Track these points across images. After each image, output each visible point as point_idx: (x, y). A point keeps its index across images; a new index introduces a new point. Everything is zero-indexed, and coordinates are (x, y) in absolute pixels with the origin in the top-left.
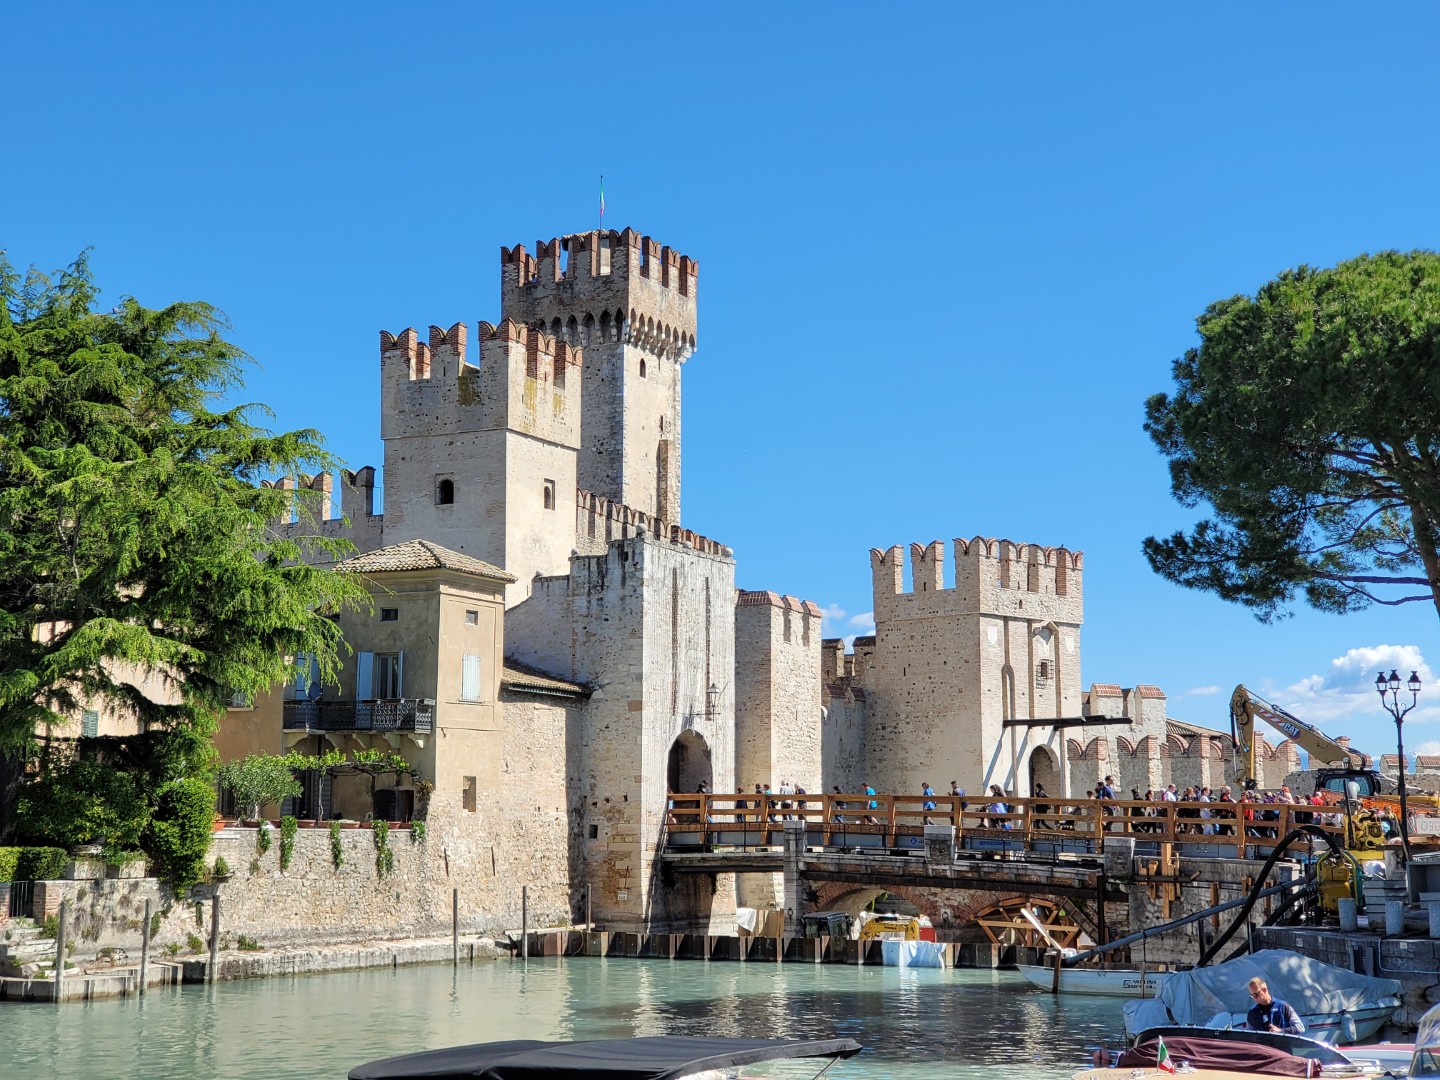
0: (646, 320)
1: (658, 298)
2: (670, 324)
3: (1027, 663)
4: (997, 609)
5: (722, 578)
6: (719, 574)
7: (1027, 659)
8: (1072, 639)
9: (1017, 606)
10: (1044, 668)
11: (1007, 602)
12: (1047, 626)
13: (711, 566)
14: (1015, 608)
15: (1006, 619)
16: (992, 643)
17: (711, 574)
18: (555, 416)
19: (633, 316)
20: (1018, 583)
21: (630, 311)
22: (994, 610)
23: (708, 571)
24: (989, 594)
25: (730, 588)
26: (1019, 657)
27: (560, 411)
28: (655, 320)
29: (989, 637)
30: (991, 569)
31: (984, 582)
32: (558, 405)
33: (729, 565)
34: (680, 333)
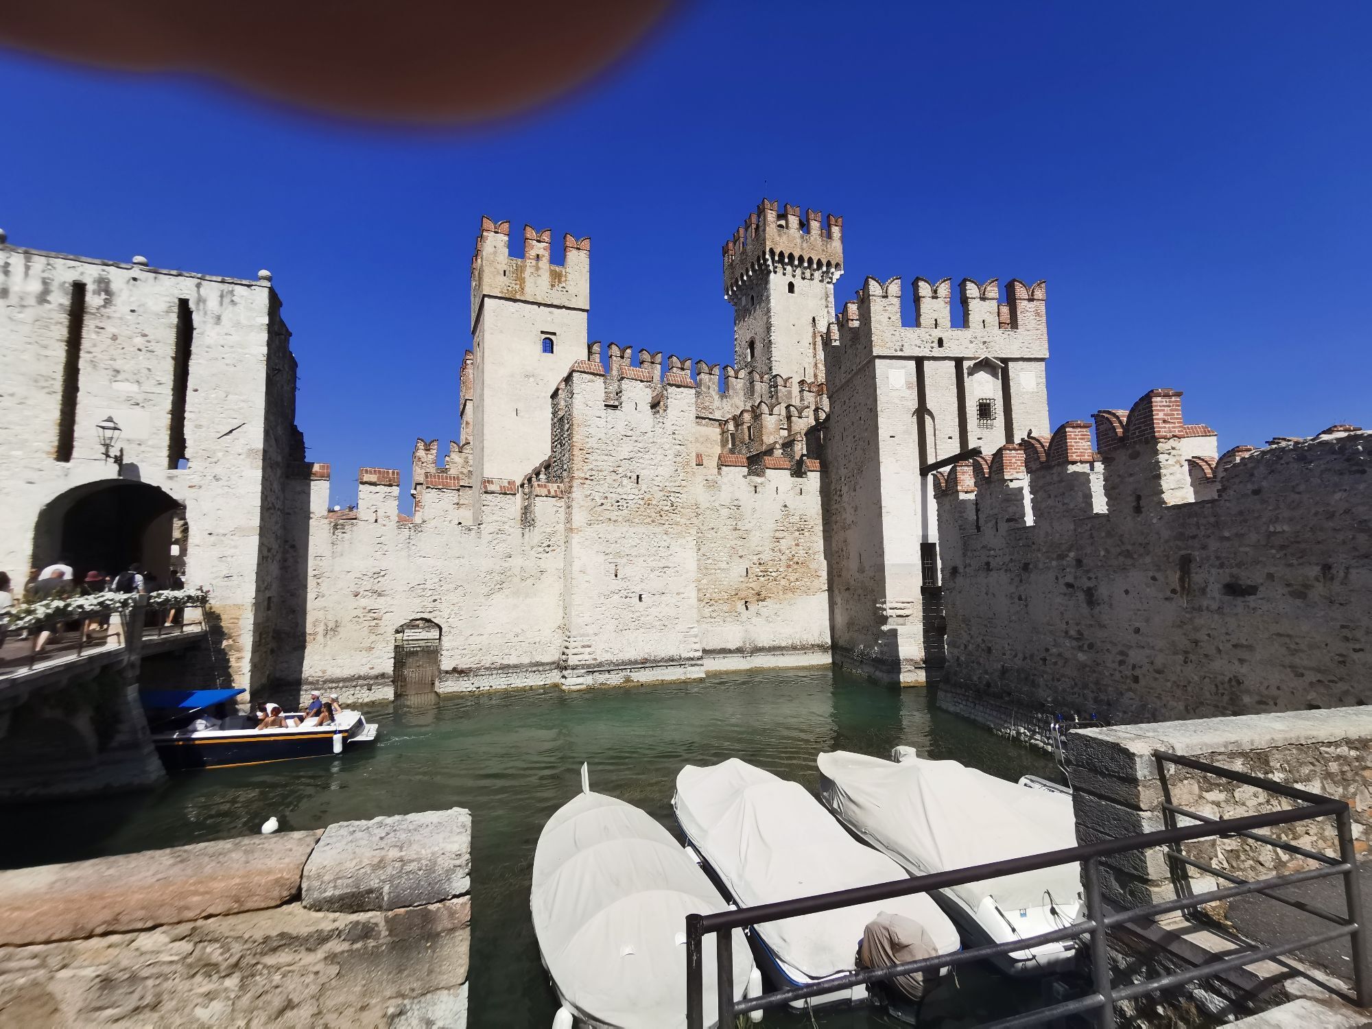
2: (813, 258)
3: (956, 405)
4: (901, 350)
5: (232, 301)
6: (222, 296)
7: (955, 400)
8: (1032, 375)
9: (936, 345)
10: (985, 410)
11: (918, 342)
12: (984, 365)
13: (198, 286)
14: (932, 348)
15: (920, 361)
16: (898, 387)
17: (197, 295)
18: (553, 286)
19: (772, 252)
20: (936, 320)
21: (768, 250)
22: (896, 351)
23: (186, 292)
24: (888, 335)
25: (255, 315)
26: (942, 399)
27: (560, 282)
28: (796, 255)
29: (891, 380)
30: (889, 308)
31: (879, 322)
32: (557, 278)
33: (253, 287)
34: (824, 262)
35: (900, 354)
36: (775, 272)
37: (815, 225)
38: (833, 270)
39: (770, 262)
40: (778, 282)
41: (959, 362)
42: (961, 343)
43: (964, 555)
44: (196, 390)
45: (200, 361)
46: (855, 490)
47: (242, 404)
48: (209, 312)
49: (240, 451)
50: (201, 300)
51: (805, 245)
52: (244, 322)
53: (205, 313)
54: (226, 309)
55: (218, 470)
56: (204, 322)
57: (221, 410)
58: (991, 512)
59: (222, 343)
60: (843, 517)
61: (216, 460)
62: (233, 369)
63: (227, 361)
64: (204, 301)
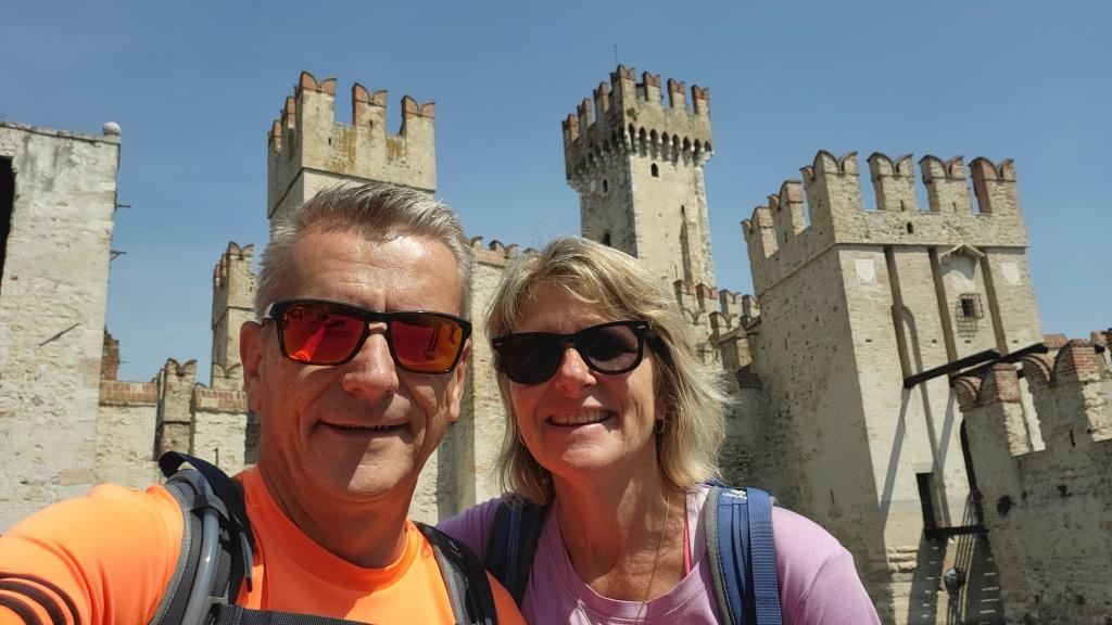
0: (648, 132)
1: (662, 115)
2: (679, 135)
3: (936, 302)
4: (867, 237)
5: (70, 161)
6: (56, 154)
7: (934, 296)
8: (1014, 265)
9: (905, 230)
10: (967, 306)
11: (885, 227)
12: (963, 253)
13: (26, 140)
14: (901, 234)
15: (888, 250)
16: (867, 280)
17: (23, 152)
18: (390, 159)
19: (632, 129)
20: (902, 203)
21: (627, 126)
22: (861, 237)
23: (9, 147)
24: (849, 218)
25: (99, 179)
26: (918, 295)
27: (399, 155)
28: (660, 132)
29: (859, 272)
30: (849, 188)
31: (839, 203)
32: (394, 149)
33: (97, 144)
34: (692, 140)
35: (866, 241)
36: (635, 151)
37: (678, 97)
38: (703, 150)
39: (629, 140)
40: (639, 164)
41: (932, 251)
42: (932, 230)
43: (1021, 479)
44: (15, 279)
45: (23, 239)
46: (814, 409)
47: (77, 298)
48: (38, 175)
49: (71, 362)
50: (29, 159)
51: (669, 120)
52: (85, 188)
53: (33, 176)
54: (60, 171)
55: (39, 389)
56: (31, 187)
57: (47, 305)
58: (1061, 423)
59: (54, 214)
60: (796, 446)
61: (37, 374)
62: (65, 250)
63: (61, 240)
64: (33, 160)
